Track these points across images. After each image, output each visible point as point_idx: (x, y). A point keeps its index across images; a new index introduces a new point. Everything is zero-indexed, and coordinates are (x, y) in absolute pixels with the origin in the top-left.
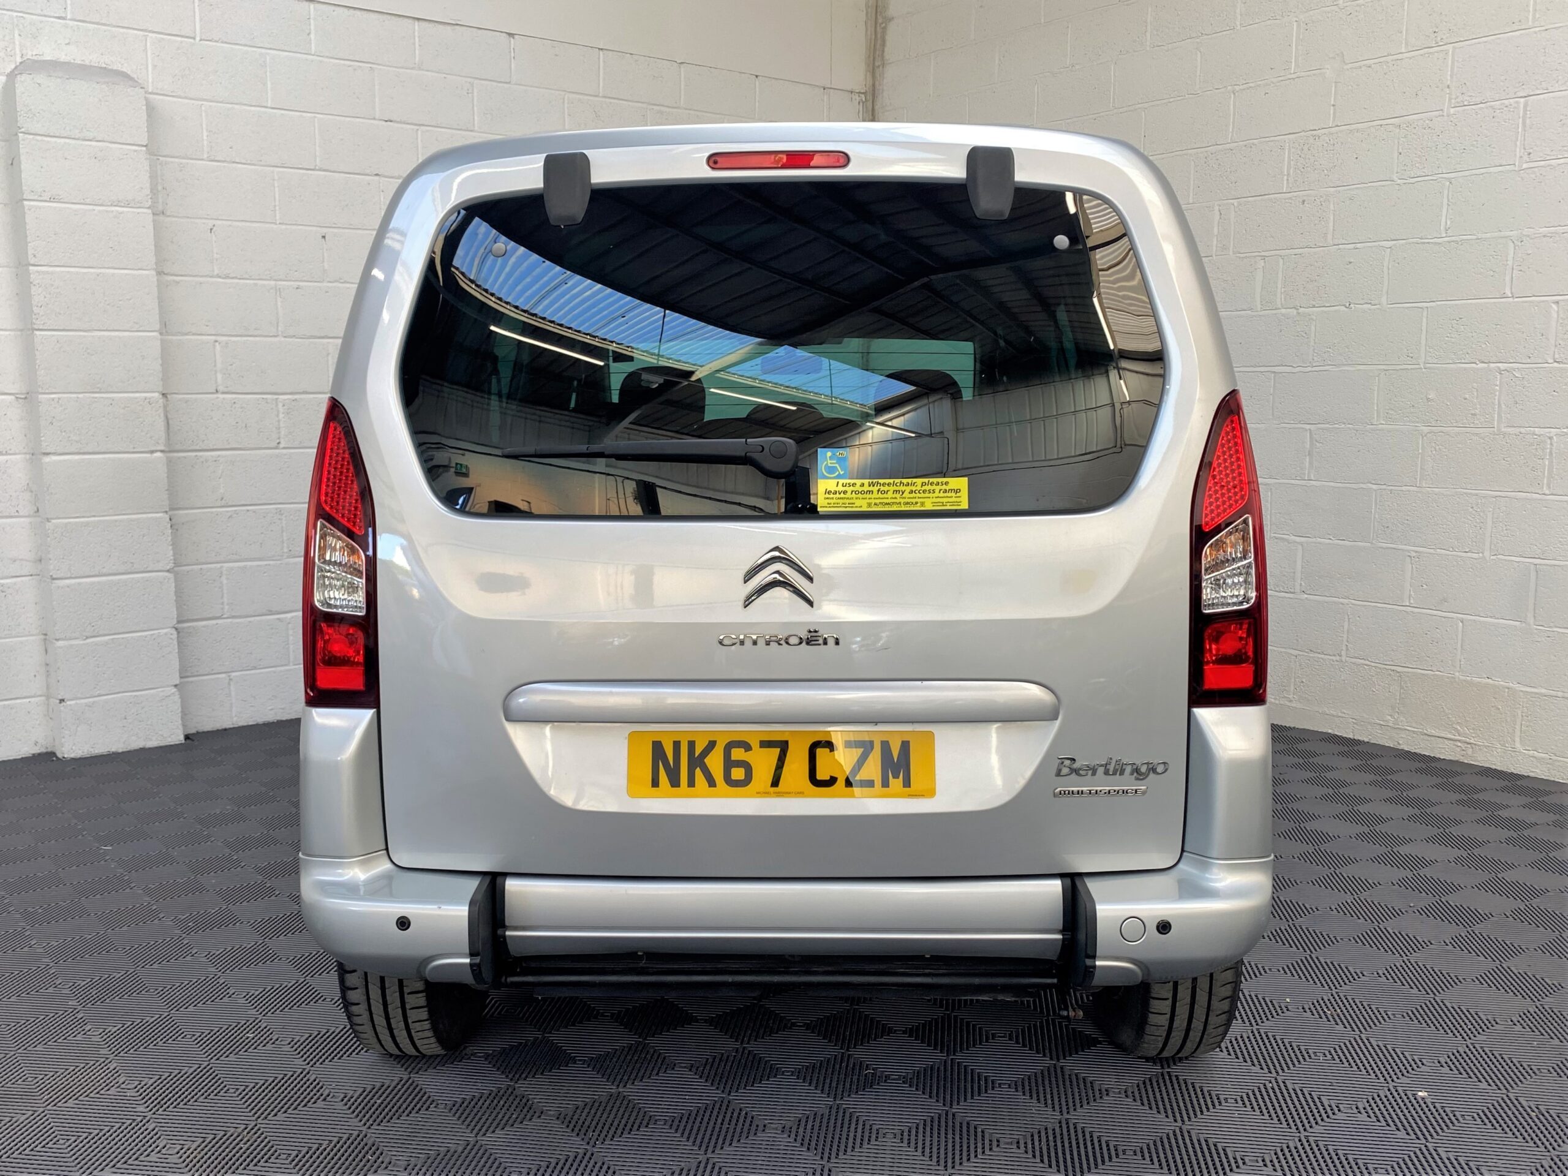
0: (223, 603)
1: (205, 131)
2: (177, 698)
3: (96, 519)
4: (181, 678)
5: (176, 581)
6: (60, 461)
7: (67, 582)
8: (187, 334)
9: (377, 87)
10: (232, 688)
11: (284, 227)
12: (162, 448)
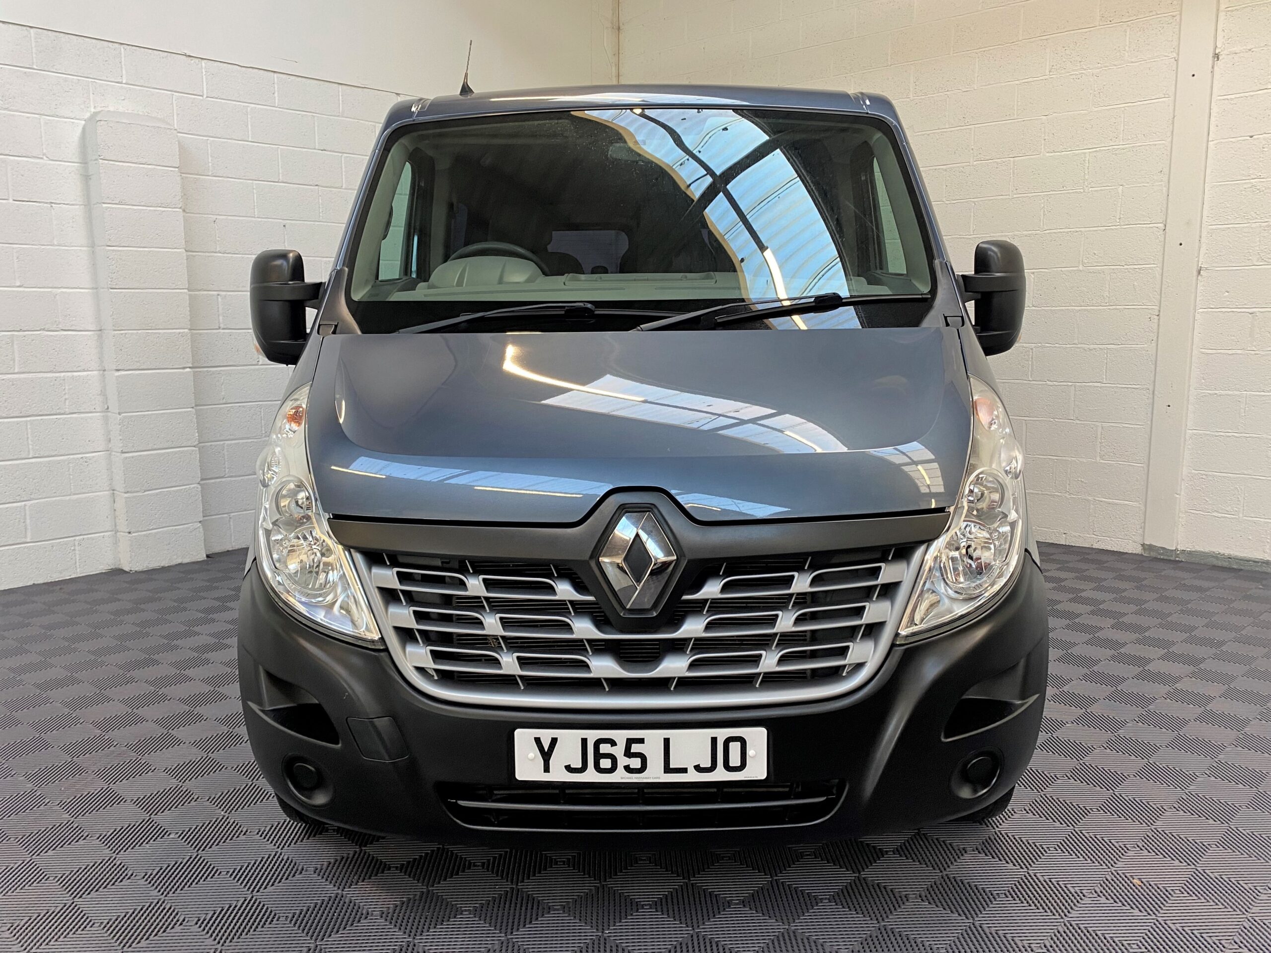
0: (225, 468)
1: (210, 159)
2: (201, 529)
3: (150, 413)
4: (204, 517)
5: (200, 453)
6: (127, 375)
7: (131, 455)
8: (200, 290)
9: (316, 128)
10: (232, 523)
11: (260, 220)
12: (191, 365)
